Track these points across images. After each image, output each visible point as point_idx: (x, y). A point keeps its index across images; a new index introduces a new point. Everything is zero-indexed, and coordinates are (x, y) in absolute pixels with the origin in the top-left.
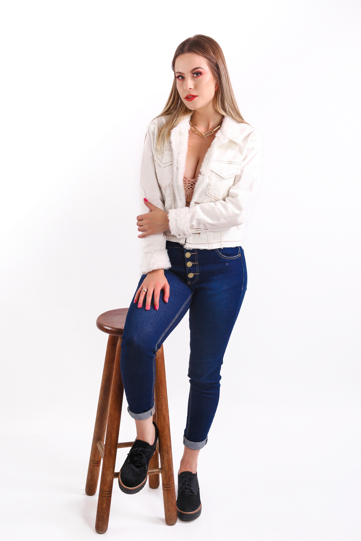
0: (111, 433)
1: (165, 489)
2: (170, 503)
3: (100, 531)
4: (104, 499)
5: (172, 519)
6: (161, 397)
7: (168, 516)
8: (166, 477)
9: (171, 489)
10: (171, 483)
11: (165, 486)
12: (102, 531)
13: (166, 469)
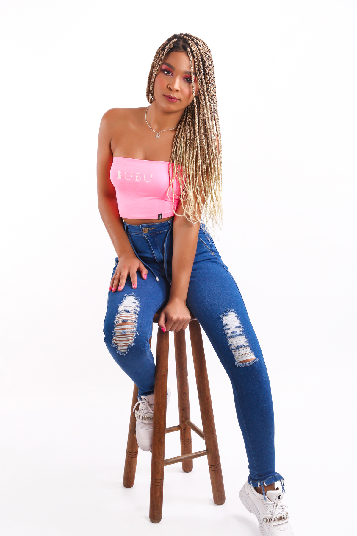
0: (159, 421)
1: (213, 469)
2: (219, 483)
3: (155, 521)
4: (158, 488)
5: (222, 499)
6: (203, 379)
7: (217, 496)
8: (213, 457)
9: (219, 469)
10: (218, 463)
11: (212, 467)
12: (158, 520)
13: (212, 450)
